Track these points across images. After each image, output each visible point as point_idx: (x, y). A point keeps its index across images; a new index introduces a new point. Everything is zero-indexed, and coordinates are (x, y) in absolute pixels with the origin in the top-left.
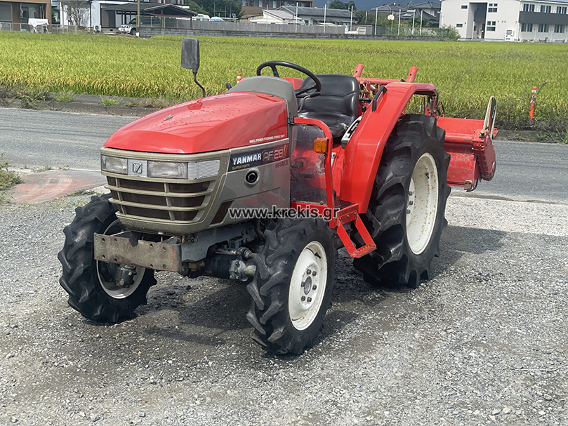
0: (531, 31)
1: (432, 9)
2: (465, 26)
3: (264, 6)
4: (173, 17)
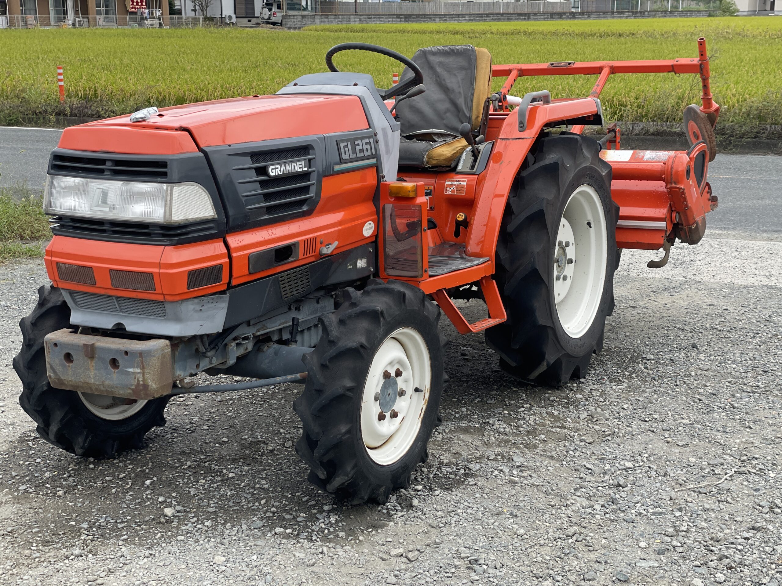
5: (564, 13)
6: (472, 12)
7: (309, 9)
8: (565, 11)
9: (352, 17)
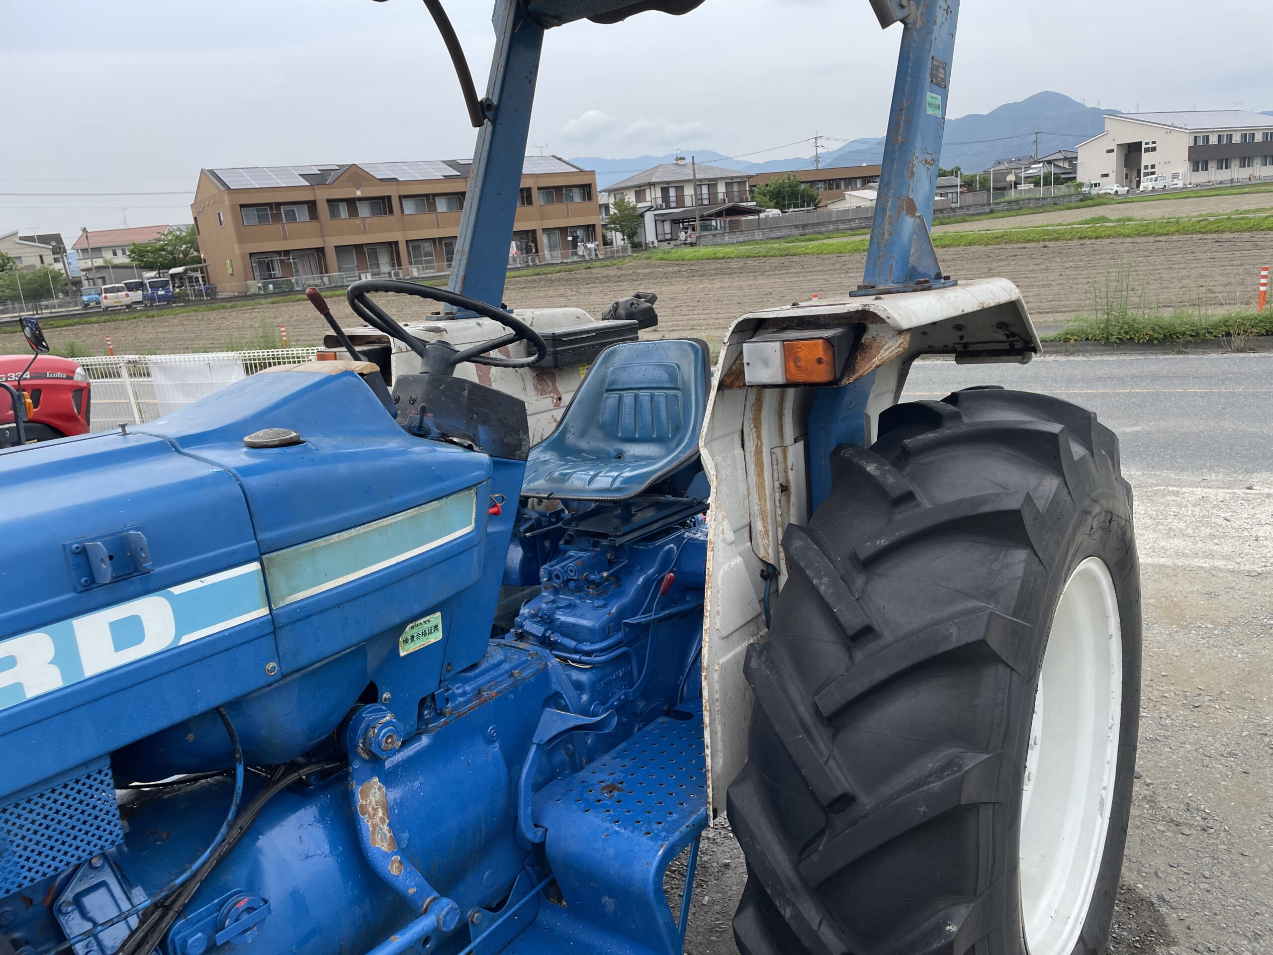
0: (1206, 170)
1: (1065, 159)
2: (1113, 176)
3: (847, 188)
4: (737, 218)
5: (945, 209)
6: (861, 216)
7: (719, 228)
8: (945, 207)
9: (756, 231)
